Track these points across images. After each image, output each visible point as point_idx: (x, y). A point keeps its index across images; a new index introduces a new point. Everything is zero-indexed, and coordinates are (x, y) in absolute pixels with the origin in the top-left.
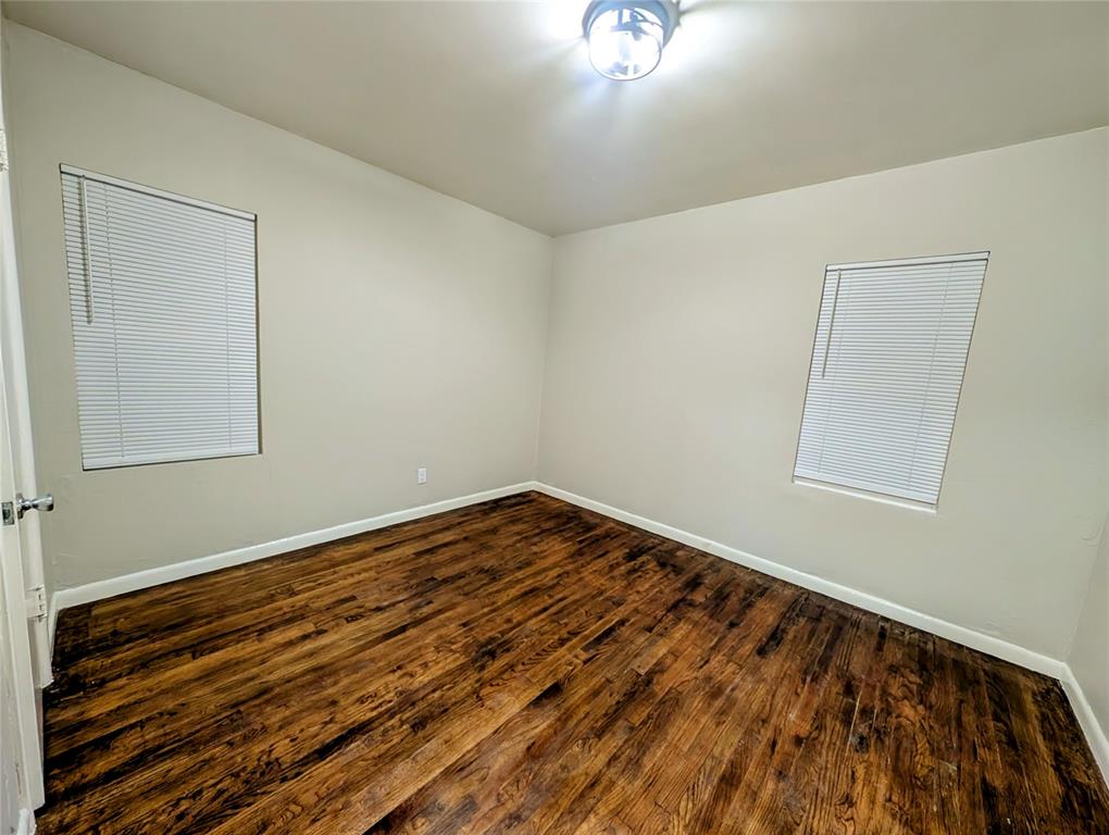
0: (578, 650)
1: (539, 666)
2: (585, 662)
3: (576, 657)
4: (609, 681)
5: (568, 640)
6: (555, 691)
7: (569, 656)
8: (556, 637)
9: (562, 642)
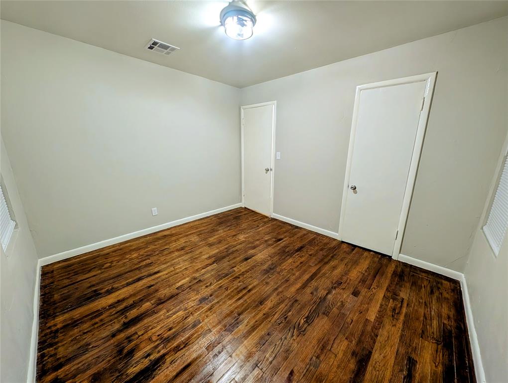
0: (236, 270)
1: (253, 265)
2: (235, 266)
3: (238, 268)
4: (229, 261)
5: (240, 275)
6: (246, 259)
7: (240, 268)
8: (245, 276)
9: (243, 274)
